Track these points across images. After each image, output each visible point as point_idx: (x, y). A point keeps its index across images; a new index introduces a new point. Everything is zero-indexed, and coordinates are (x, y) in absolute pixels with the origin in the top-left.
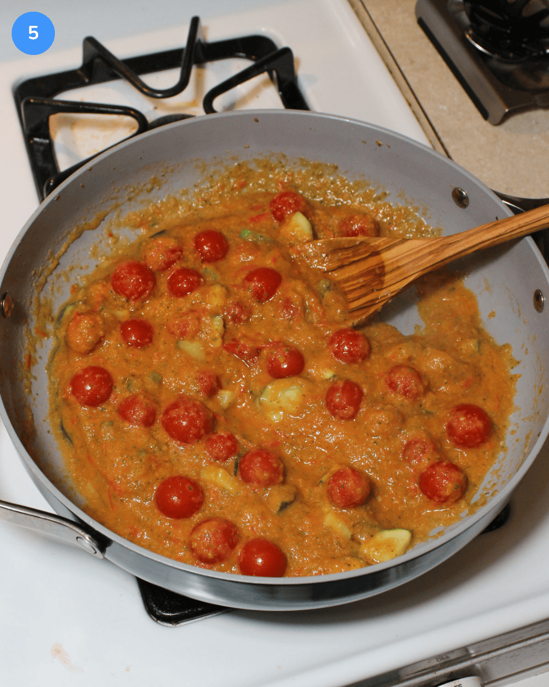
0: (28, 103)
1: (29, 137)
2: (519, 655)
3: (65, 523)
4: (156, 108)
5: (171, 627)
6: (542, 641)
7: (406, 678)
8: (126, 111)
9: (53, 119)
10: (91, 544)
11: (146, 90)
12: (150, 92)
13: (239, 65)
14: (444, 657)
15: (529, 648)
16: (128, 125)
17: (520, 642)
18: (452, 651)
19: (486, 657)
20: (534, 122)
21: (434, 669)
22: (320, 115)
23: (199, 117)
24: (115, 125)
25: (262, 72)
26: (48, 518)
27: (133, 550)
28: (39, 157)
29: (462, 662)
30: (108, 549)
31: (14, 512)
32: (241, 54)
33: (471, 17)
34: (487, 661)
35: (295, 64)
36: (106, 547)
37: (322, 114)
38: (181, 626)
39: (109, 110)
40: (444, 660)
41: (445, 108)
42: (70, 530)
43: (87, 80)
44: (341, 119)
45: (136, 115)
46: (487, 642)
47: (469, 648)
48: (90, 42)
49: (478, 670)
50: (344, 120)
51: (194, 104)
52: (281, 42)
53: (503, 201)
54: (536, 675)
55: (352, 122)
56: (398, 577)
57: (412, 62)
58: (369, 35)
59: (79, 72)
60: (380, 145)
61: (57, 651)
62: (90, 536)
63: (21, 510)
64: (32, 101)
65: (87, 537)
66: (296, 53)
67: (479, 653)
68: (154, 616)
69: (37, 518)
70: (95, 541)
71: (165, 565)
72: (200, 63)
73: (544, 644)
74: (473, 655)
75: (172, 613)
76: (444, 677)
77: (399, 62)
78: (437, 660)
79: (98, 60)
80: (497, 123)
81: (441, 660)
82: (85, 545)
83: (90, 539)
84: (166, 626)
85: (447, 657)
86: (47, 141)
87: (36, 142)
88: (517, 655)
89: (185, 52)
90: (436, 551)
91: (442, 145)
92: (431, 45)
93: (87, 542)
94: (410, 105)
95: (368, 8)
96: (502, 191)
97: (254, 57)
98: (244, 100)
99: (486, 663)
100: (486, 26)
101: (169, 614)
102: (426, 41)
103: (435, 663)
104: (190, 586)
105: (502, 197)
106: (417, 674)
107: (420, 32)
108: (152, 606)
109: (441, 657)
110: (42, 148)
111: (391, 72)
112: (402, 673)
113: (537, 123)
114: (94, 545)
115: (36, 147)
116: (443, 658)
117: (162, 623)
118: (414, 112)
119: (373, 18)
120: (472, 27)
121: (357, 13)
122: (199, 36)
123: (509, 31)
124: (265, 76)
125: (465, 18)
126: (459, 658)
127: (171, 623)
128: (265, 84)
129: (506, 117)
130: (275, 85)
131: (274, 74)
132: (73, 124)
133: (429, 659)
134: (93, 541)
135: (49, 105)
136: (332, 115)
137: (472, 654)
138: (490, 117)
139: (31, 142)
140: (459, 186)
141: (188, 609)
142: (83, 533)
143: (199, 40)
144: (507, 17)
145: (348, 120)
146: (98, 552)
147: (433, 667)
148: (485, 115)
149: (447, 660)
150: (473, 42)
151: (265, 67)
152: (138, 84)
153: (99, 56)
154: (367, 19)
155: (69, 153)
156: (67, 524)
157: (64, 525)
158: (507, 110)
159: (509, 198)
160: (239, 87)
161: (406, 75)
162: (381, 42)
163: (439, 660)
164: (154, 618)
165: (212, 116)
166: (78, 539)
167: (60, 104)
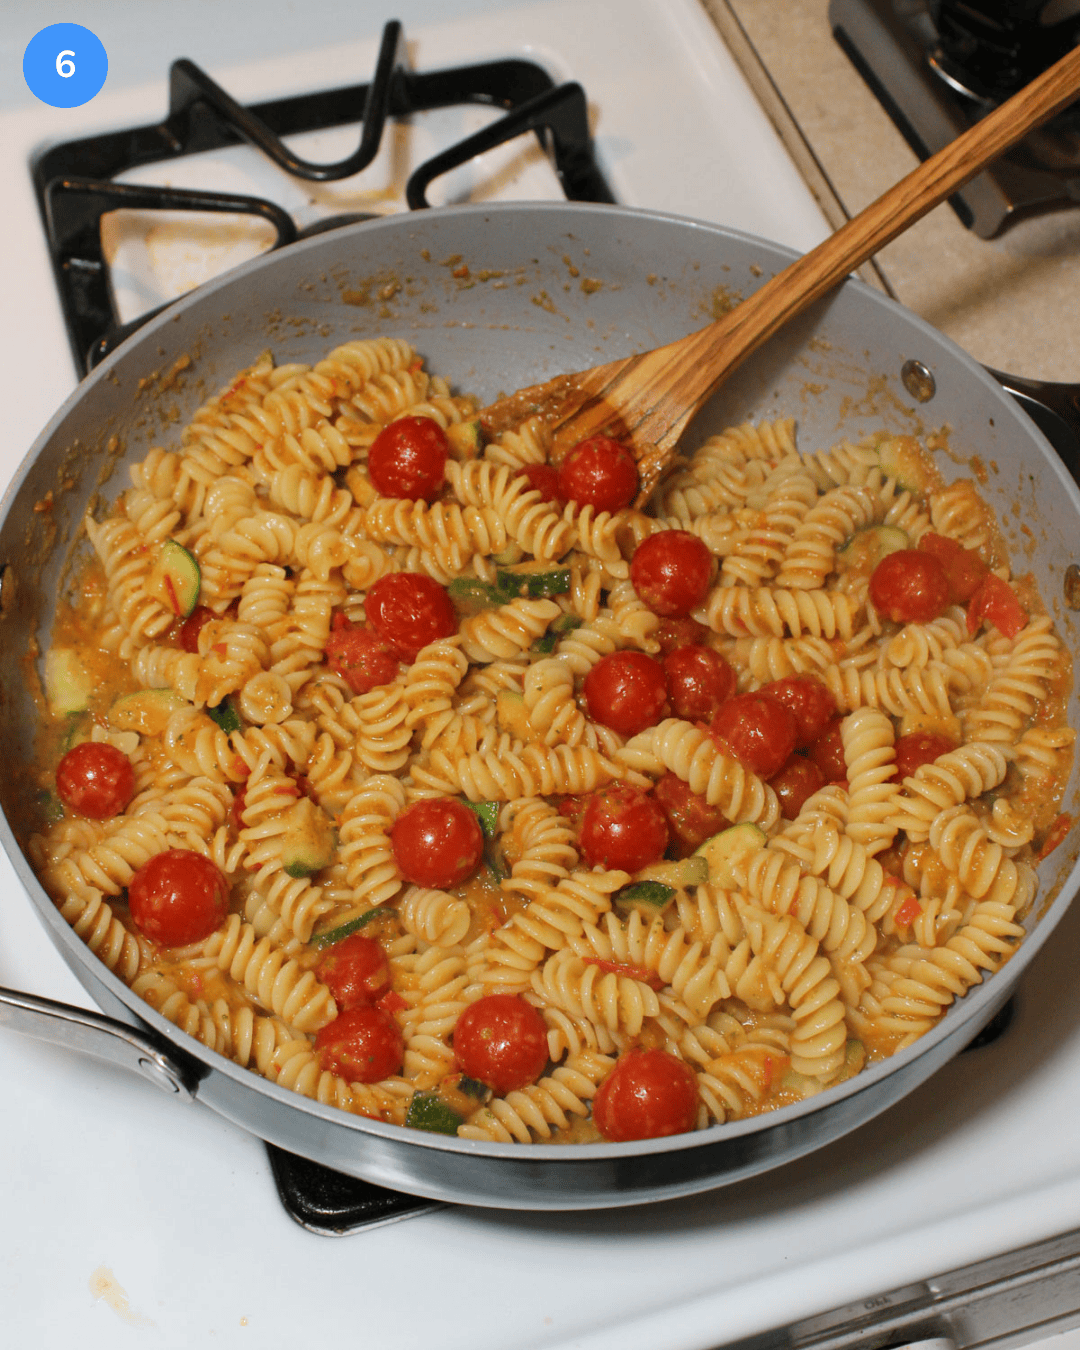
0: (58, 190)
1: (60, 258)
2: (1030, 1295)
3: (115, 1031)
4: (313, 202)
5: (331, 1237)
7: (803, 1342)
8: (252, 206)
9: (110, 221)
10: (167, 1074)
11: (293, 166)
12: (302, 170)
13: (478, 117)
14: (881, 1300)
15: (1048, 1282)
16: (256, 235)
17: (1032, 1271)
18: (896, 1291)
19: (964, 1299)
21: (860, 1325)
22: (638, 215)
23: (390, 218)
24: (231, 235)
25: (523, 131)
26: (82, 1021)
27: (252, 1086)
28: (81, 297)
29: (915, 1309)
30: (202, 1083)
31: (13, 1008)
32: (483, 97)
33: (941, 25)
34: (965, 1308)
35: (590, 117)
36: (199, 1079)
37: (642, 211)
38: (353, 1234)
39: (220, 203)
40: (881, 1306)
42: (125, 1047)
43: (177, 146)
44: (680, 222)
45: (273, 214)
46: (971, 1271)
47: (929, 1283)
48: (185, 70)
49: (946, 1324)
50: (687, 224)
51: (388, 194)
52: (562, 72)
53: (1006, 388)
54: (1062, 1332)
55: (702, 227)
56: (791, 1144)
57: (822, 114)
59: (164, 132)
60: (757, 274)
61: (103, 1284)
62: (166, 1058)
63: (26, 1002)
64: (67, 184)
65: (160, 1059)
66: (593, 94)
67: (949, 1293)
68: (297, 1214)
70: (176, 1069)
71: (316, 1117)
72: (402, 113)
74: (939, 1297)
75: (333, 1210)
76: (880, 1339)
77: (797, 111)
78: (866, 1307)
79: (199, 106)
80: (990, 233)
81: (873, 1306)
82: (156, 1075)
83: (165, 1062)
84: (323, 1236)
85: (886, 1301)
86: (97, 266)
87: (76, 268)
88: (1025, 1296)
89: (370, 93)
90: (867, 1092)
91: (881, 277)
93: (160, 1069)
94: (817, 198)
97: (508, 102)
98: (488, 186)
99: (964, 1311)
100: (968, 43)
101: (327, 1212)
102: (849, 73)
103: (862, 1312)
104: (369, 1161)
105: (1003, 379)
106: (825, 1334)
107: (837, 54)
108: (294, 1195)
109: (873, 1301)
110: (86, 279)
111: (779, 133)
112: (797, 1333)
114: (174, 1075)
115: (75, 277)
116: (878, 1303)
117: (313, 1229)
118: (825, 213)
119: (746, 26)
120: (941, 45)
122: (400, 59)
123: (1014, 53)
124: (527, 140)
125: (927, 25)
126: (911, 1302)
127: (332, 1230)
128: (529, 155)
129: (1008, 223)
130: (549, 157)
131: (549, 135)
132: (148, 232)
133: (849, 1306)
134: (172, 1069)
135: (100, 193)
136: (663, 214)
137: (936, 1294)
138: (977, 223)
139: (66, 266)
140: (916, 357)
141: (367, 1201)
142: (151, 1052)
143: (400, 69)
144: (1010, 26)
145: (693, 225)
146: (183, 1090)
147: (858, 1320)
148: (967, 218)
149: (887, 1305)
150: (943, 75)
151: (531, 121)
152: (277, 152)
153: (203, 98)
154: (734, 27)
155: (140, 289)
156: (121, 1033)
157: (113, 1034)
158: (1010, 209)
159: (1017, 380)
160: (478, 160)
161: (810, 138)
162: (761, 74)
163: (870, 1305)
164: (299, 1219)
165: (421, 214)
166: (143, 1063)
167: (122, 192)
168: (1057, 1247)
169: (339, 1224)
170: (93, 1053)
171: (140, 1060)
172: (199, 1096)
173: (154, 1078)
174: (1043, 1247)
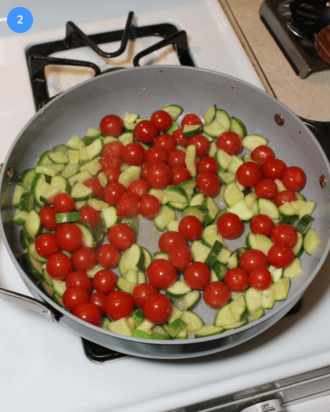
0: (32, 59)
1: (33, 78)
2: (304, 388)
3: (36, 303)
4: (107, 63)
6: (318, 380)
7: (236, 399)
8: (88, 64)
9: (47, 68)
10: (51, 316)
11: (101, 53)
12: (103, 54)
13: (155, 40)
14: (260, 388)
15: (310, 384)
16: (90, 73)
17: (304, 381)
18: (265, 385)
19: (284, 388)
20: (326, 77)
21: (253, 394)
22: (198, 69)
23: (129, 68)
24: (83, 72)
25: (169, 44)
26: (27, 299)
28: (38, 89)
29: (269, 391)
30: (61, 319)
31: (7, 295)
32: (157, 34)
34: (284, 391)
35: (188, 40)
36: (60, 317)
38: (106, 363)
39: (79, 63)
41: (274, 68)
42: (39, 307)
43: (68, 47)
44: (210, 72)
45: (94, 67)
46: (285, 380)
47: (275, 383)
48: (70, 25)
49: (279, 396)
50: (213, 72)
51: (128, 61)
52: (181, 27)
53: (304, 122)
54: (314, 399)
55: (217, 74)
57: (256, 41)
58: (232, 25)
59: (64, 42)
60: (233, 88)
64: (35, 57)
66: (188, 34)
68: (90, 357)
69: (20, 299)
70: (54, 314)
72: (133, 38)
73: (319, 382)
74: (279, 387)
75: (100, 356)
76: (259, 399)
77: (249, 40)
78: (255, 390)
79: (74, 35)
80: (304, 77)
82: (48, 316)
83: (50, 312)
84: (97, 363)
85: (261, 388)
86: (43, 81)
87: (37, 81)
88: (302, 388)
89: (124, 32)
91: (271, 89)
92: (267, 32)
93: (49, 314)
94: (254, 66)
95: (232, 9)
96: (305, 117)
97: (164, 36)
98: (157, 59)
101: (98, 356)
102: (264, 29)
103: (254, 391)
105: (303, 120)
106: (243, 397)
107: (261, 24)
108: (88, 351)
109: (258, 388)
110: (40, 85)
111: (243, 46)
113: (327, 78)
114: (53, 316)
115: (36, 84)
116: (259, 389)
117: (94, 361)
118: (256, 70)
119: (235, 15)
121: (226, 12)
122: (133, 23)
124: (170, 46)
126: (268, 389)
127: (99, 362)
128: (170, 51)
129: (310, 73)
130: (176, 52)
131: (176, 45)
132: (59, 71)
133: (250, 389)
134: (52, 314)
135: (45, 60)
138: (300, 74)
139: (34, 81)
140: (279, 113)
141: (109, 354)
142: (46, 309)
143: (133, 25)
146: (55, 320)
147: (253, 393)
148: (297, 72)
149: (261, 389)
150: (292, 30)
151: (170, 41)
152: (96, 49)
153: (76, 33)
154: (231, 15)
155: (55, 88)
156: (38, 303)
157: (35, 304)
158: (310, 70)
159: (308, 120)
160: (155, 52)
161: (252, 48)
162: (238, 29)
163: (256, 389)
164: (90, 358)
165: (137, 68)
166: (44, 312)
167: (51, 59)
168: (311, 374)
169: (102, 360)
170: (30, 309)
171: (43, 311)
172: (60, 322)
173: (47, 316)
174: (307, 374)
